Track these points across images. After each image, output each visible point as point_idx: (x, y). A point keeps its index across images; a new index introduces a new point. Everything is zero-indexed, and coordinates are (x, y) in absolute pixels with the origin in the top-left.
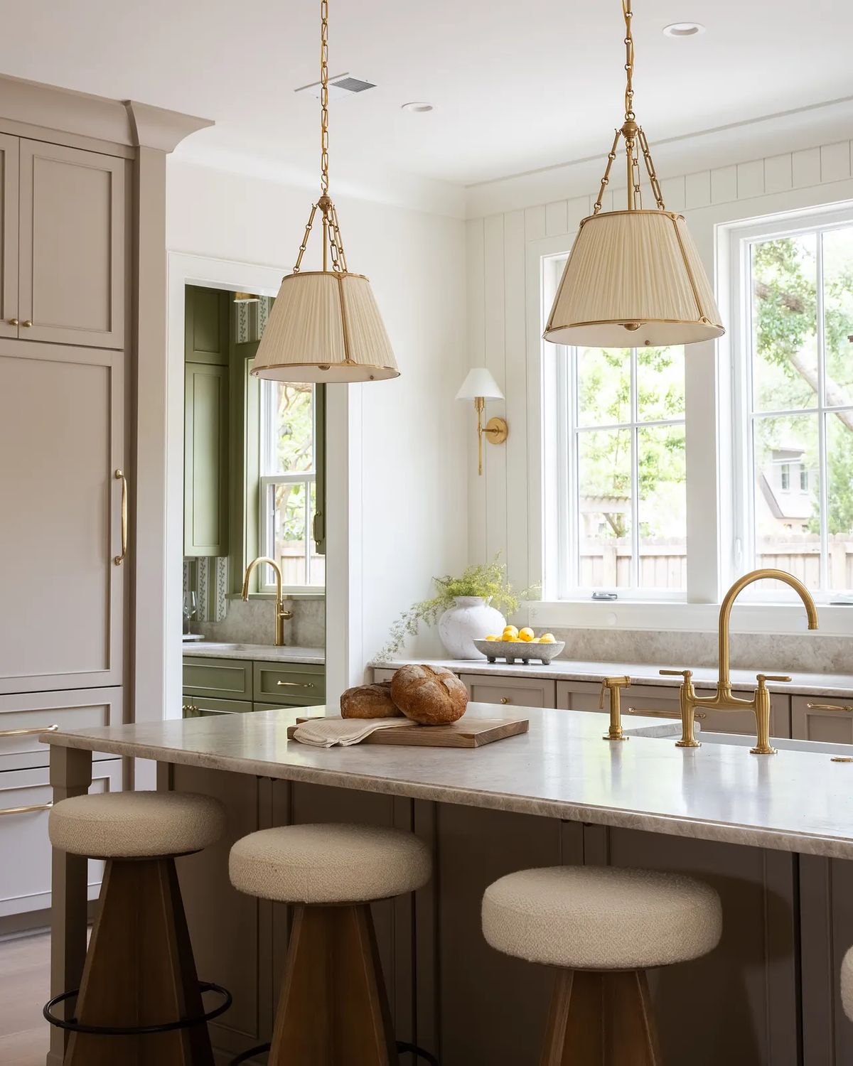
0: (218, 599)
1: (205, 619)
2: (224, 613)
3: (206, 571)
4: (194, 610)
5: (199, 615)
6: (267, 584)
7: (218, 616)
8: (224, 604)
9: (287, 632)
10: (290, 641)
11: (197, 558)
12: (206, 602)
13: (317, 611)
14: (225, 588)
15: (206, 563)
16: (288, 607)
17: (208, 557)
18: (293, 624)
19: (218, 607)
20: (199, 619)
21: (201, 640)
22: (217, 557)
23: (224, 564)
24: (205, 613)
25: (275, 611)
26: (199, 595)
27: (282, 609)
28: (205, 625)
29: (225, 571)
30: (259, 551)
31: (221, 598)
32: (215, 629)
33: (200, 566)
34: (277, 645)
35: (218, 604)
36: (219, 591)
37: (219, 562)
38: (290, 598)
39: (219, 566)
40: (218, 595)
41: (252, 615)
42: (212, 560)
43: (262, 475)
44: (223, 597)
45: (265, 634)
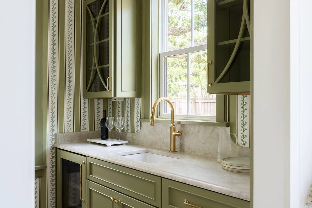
0: (136, 121)
1: (129, 131)
2: (139, 129)
3: (129, 106)
4: (122, 127)
5: (126, 129)
6: (163, 113)
7: (136, 130)
8: (139, 124)
9: (177, 143)
10: (179, 149)
11: (125, 99)
12: (129, 122)
13: (198, 132)
14: (139, 115)
15: (129, 102)
16: (178, 128)
17: (131, 98)
18: (181, 139)
19: (136, 125)
20: (126, 131)
21: (126, 144)
22: (135, 98)
23: (139, 101)
24: (129, 128)
25: (169, 131)
26: (126, 118)
27: (174, 130)
28: (129, 135)
29: (139, 106)
30: (158, 95)
31: (137, 120)
32: (134, 137)
33: (126, 103)
34: (171, 152)
35: (136, 123)
36: (136, 116)
37: (136, 101)
38: (179, 122)
39: (136, 103)
40: (136, 119)
41: (155, 131)
42: (133, 100)
43: (160, 52)
44: (139, 120)
45: (163, 143)
